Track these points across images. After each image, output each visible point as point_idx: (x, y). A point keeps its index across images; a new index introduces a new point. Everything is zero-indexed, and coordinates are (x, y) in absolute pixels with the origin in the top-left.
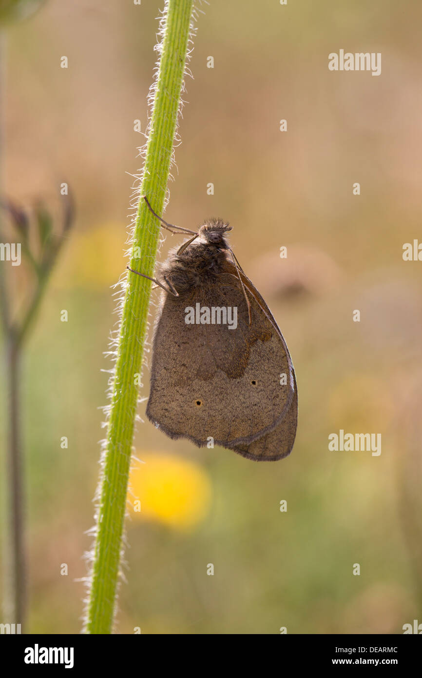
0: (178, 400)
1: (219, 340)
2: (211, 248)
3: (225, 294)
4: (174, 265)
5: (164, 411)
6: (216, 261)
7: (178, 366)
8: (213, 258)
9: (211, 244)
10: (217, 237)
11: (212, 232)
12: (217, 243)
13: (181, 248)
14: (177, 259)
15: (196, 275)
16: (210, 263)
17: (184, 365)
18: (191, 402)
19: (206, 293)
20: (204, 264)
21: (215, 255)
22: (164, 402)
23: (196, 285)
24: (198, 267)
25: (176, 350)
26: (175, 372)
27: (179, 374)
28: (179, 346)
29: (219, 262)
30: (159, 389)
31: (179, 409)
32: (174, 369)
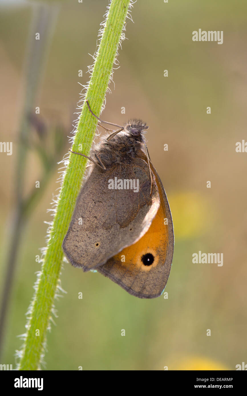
0: (86, 241)
1: (123, 204)
2: (132, 139)
3: (135, 173)
4: (103, 146)
5: (75, 247)
6: (134, 149)
7: (91, 216)
8: (132, 146)
9: (132, 136)
10: (137, 132)
11: (133, 128)
12: (137, 137)
13: (111, 136)
14: (106, 143)
15: (118, 156)
16: (129, 149)
17: (96, 217)
18: (93, 244)
19: (122, 170)
20: (125, 149)
21: (134, 144)
22: (76, 240)
23: (116, 163)
24: (121, 151)
25: (93, 205)
26: (88, 221)
27: (91, 222)
28: (95, 203)
29: (136, 150)
30: (75, 230)
31: (84, 247)
32: (88, 218)
